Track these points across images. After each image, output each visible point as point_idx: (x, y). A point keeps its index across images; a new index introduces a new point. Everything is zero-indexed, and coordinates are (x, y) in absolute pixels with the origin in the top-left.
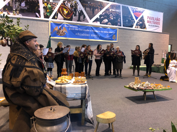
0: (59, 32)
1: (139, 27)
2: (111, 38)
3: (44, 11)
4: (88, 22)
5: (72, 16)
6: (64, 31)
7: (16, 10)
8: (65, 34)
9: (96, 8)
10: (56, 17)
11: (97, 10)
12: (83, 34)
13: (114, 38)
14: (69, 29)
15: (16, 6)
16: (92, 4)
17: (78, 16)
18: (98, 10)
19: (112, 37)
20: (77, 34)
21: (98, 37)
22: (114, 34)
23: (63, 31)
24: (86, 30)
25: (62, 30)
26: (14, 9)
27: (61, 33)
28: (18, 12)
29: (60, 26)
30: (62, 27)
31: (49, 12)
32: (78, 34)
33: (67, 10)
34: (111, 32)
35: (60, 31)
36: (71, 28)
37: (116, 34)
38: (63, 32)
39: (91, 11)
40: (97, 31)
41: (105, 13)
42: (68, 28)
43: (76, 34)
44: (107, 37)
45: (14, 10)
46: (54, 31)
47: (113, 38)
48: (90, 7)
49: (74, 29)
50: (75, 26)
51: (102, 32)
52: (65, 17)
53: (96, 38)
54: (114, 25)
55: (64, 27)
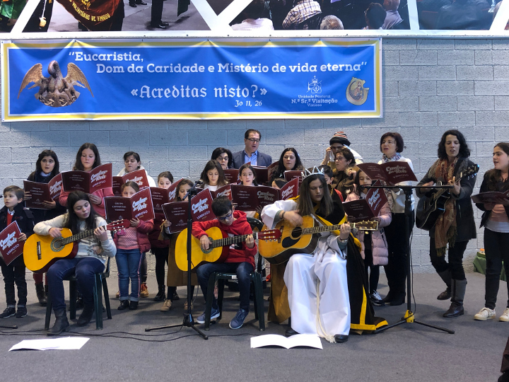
0: (48, 89)
2: (333, 101)
4: (205, 27)
6: (74, 82)
8: (77, 94)
10: (43, 22)
12: (172, 90)
13: (357, 98)
14: (99, 71)
19: (340, 92)
20: (139, 93)
21: (259, 96)
22: (357, 75)
23: (68, 84)
24: (188, 69)
25: (61, 77)
27: (57, 93)
29: (53, 62)
30: (60, 67)
31: (9, 3)
32: (145, 89)
34: (335, 67)
35: (52, 84)
36: (106, 63)
37: (366, 73)
38: (65, 86)
40: (248, 69)
42: (94, 64)
43: (134, 92)
44: (309, 93)
46: (25, 86)
47: (350, 99)
49: (120, 69)
50: (125, 55)
51: (279, 68)
52: (84, 15)
53: (245, 103)
54: (360, 28)
55: (70, 64)
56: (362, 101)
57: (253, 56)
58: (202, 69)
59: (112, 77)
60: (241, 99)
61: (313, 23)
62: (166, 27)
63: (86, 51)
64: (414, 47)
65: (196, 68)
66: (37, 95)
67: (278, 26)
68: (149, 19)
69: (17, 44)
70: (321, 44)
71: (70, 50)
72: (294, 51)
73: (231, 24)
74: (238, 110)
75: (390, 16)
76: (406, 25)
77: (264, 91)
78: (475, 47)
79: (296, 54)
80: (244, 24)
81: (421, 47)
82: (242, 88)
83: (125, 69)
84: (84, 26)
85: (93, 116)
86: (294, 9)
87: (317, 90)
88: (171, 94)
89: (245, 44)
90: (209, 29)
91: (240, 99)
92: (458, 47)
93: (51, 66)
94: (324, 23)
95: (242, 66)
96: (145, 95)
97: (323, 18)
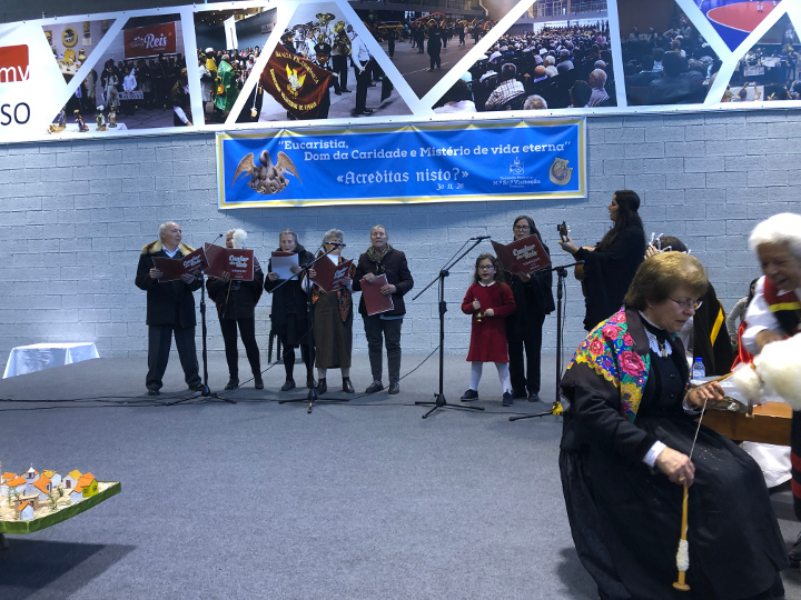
0: (259, 178)
1: (761, 89)
2: (536, 182)
3: (204, 93)
4: (408, 111)
5: (327, 93)
7: (106, 111)
9: (448, 35)
10: (254, 112)
11: (455, 41)
12: (375, 175)
13: (561, 178)
15: (105, 94)
16: (426, 20)
17: (354, 92)
18: (462, 40)
20: (344, 179)
22: (561, 155)
23: (278, 172)
24: (391, 155)
26: (101, 108)
27: (268, 181)
28: (114, 115)
29: (264, 152)
31: (223, 95)
32: (350, 176)
33: (299, 74)
34: (537, 148)
36: (313, 151)
39: (421, 52)
40: (450, 152)
41: (505, 48)
43: (340, 179)
44: (511, 175)
45: (99, 112)
46: (239, 174)
47: (553, 180)
48: (417, 36)
49: (326, 156)
50: (331, 142)
51: (481, 150)
52: (292, 104)
53: (446, 186)
54: (565, 107)
55: (279, 153)
56: (566, 181)
57: (455, 139)
58: (404, 154)
59: (319, 164)
60: (443, 182)
61: (516, 103)
62: (370, 113)
63: (294, 140)
64: (620, 124)
65: (398, 153)
66: (250, 184)
67: (480, 108)
68: (354, 106)
69: (231, 135)
70: (524, 125)
71: (280, 139)
72: (495, 132)
73: (433, 108)
74: (440, 193)
75: (596, 93)
76: (612, 102)
77: (466, 174)
78: (686, 123)
79: (498, 136)
80: (447, 107)
81: (628, 124)
82: (443, 172)
83: (331, 157)
84: (293, 115)
85: (302, 203)
86: (498, 90)
87: (520, 171)
88: (374, 179)
89: (448, 127)
90: (411, 113)
91: (441, 182)
92: (667, 123)
93: (262, 155)
94: (527, 103)
95: (444, 150)
96: (350, 181)
97: (526, 98)
